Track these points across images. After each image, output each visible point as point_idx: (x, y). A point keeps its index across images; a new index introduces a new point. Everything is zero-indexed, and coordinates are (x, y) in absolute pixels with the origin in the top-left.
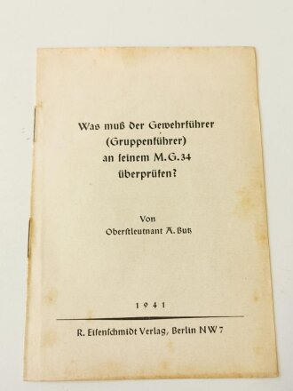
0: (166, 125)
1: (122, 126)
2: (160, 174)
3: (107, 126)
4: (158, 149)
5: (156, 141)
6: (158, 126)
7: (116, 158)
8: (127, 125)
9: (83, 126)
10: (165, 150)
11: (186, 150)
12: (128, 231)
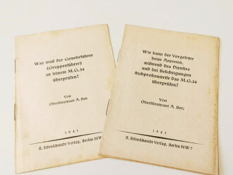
0: (72, 58)
1: (53, 61)
2: (72, 77)
3: (47, 62)
4: (70, 68)
5: (69, 65)
6: (69, 59)
7: (52, 74)
8: (55, 61)
9: (37, 64)
10: (73, 68)
11: (82, 67)
12: (59, 103)
